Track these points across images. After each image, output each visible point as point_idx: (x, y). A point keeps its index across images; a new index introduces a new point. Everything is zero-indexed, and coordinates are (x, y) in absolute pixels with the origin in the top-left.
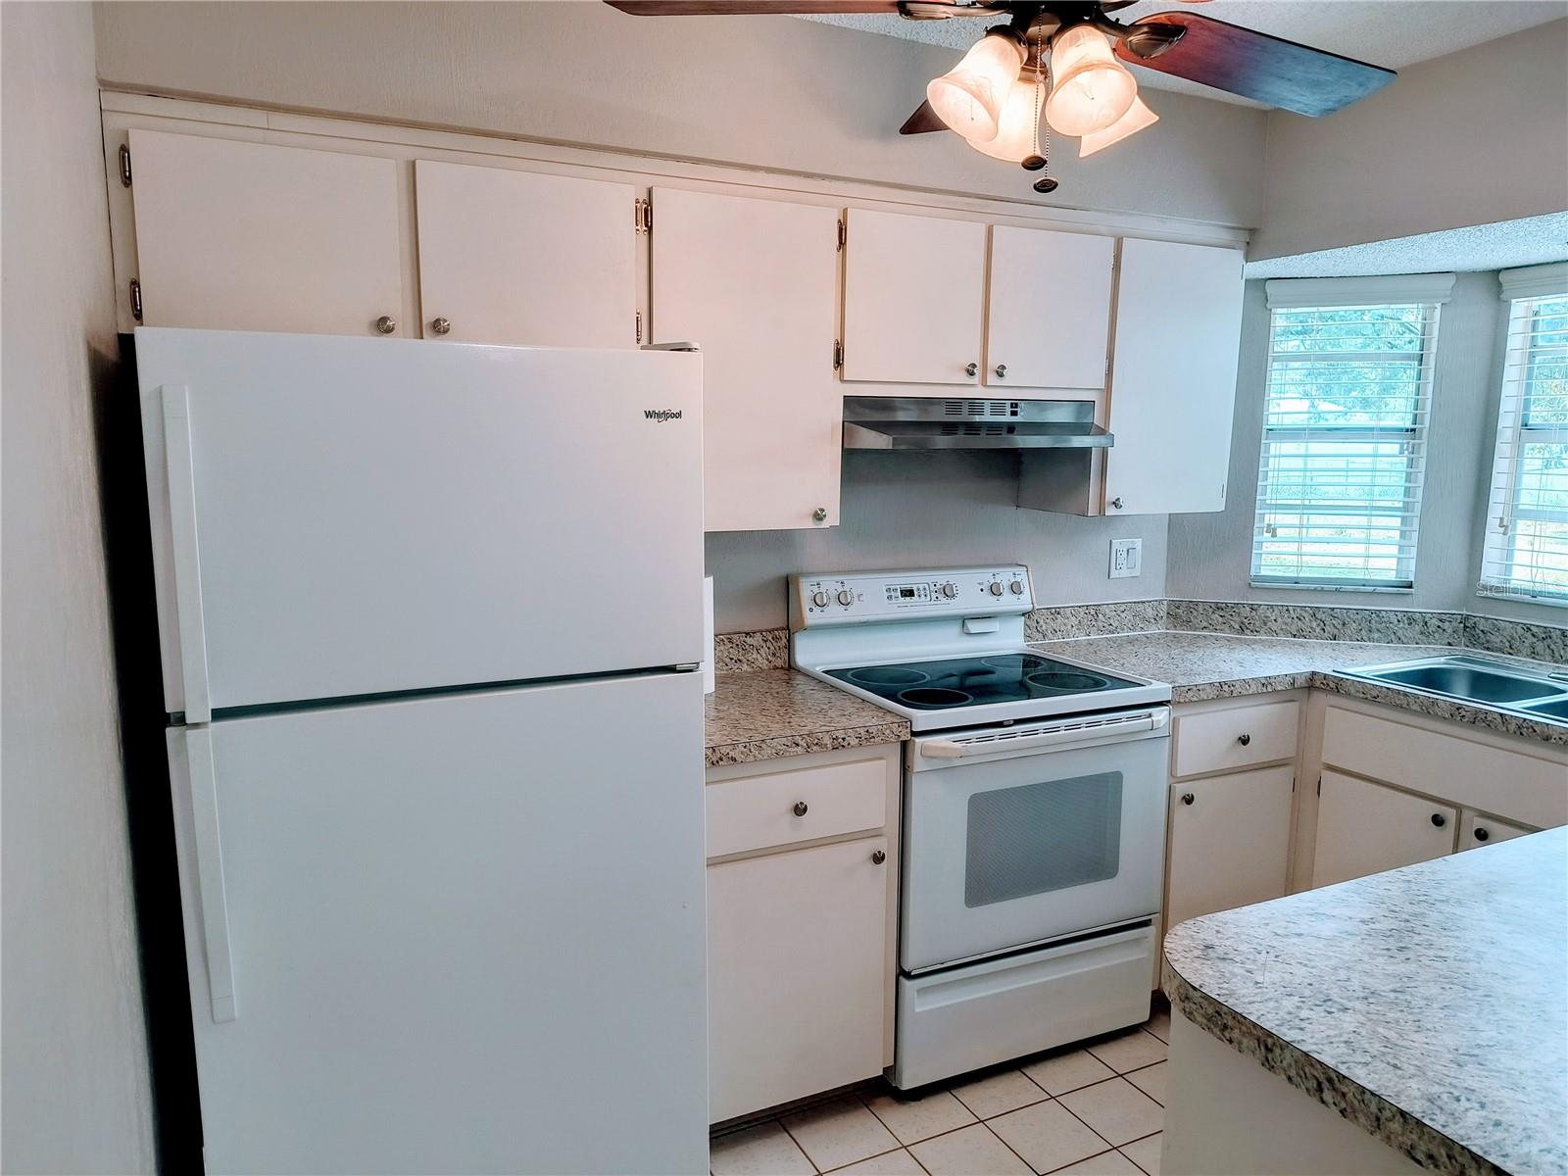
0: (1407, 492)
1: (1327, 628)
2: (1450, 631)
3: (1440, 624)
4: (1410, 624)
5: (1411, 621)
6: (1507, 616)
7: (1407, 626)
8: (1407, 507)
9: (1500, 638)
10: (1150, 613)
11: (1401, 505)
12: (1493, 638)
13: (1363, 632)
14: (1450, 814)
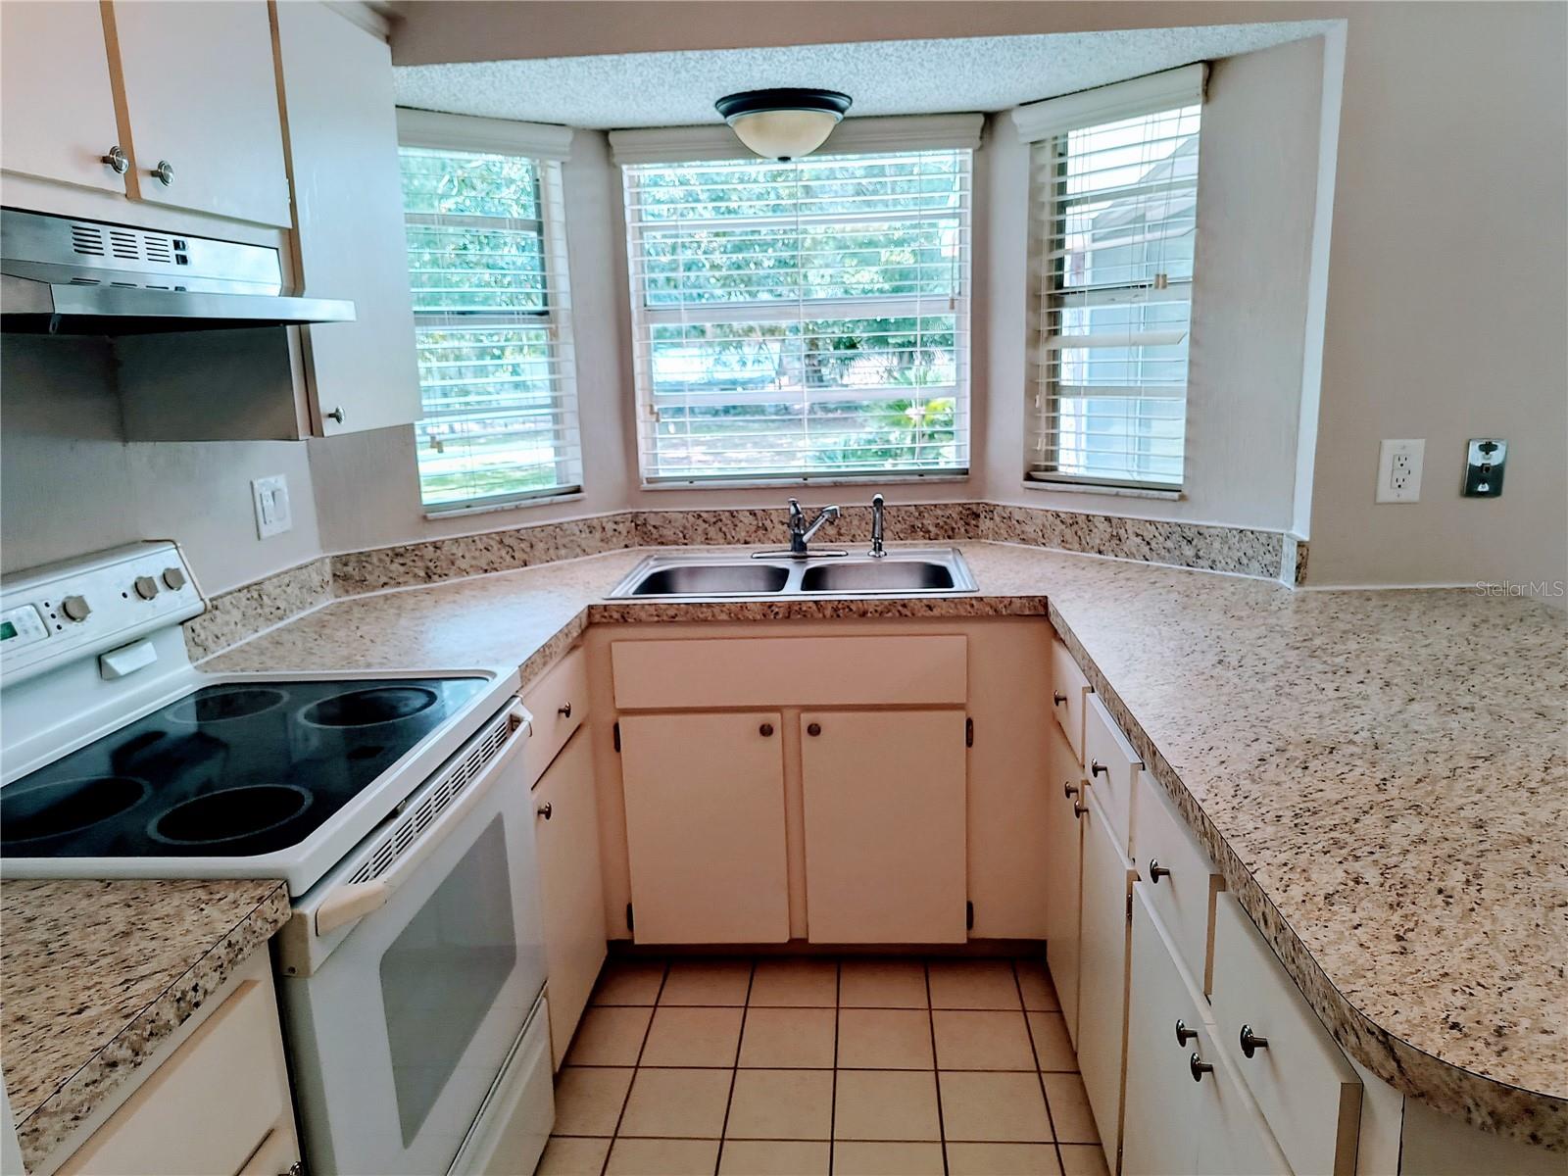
0: (555, 385)
1: (516, 555)
2: (624, 533)
3: (615, 527)
4: (591, 532)
5: (591, 529)
6: (675, 508)
7: (588, 535)
8: (556, 402)
9: (673, 530)
10: (316, 580)
11: (549, 401)
12: (665, 532)
13: (551, 551)
14: (774, 719)
